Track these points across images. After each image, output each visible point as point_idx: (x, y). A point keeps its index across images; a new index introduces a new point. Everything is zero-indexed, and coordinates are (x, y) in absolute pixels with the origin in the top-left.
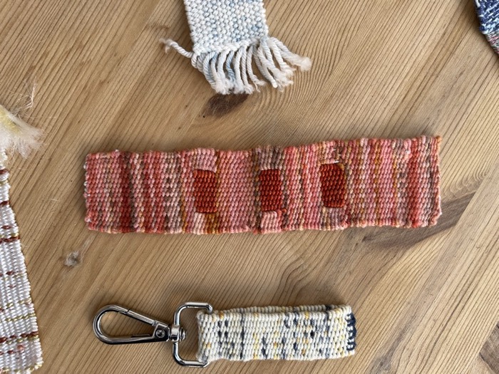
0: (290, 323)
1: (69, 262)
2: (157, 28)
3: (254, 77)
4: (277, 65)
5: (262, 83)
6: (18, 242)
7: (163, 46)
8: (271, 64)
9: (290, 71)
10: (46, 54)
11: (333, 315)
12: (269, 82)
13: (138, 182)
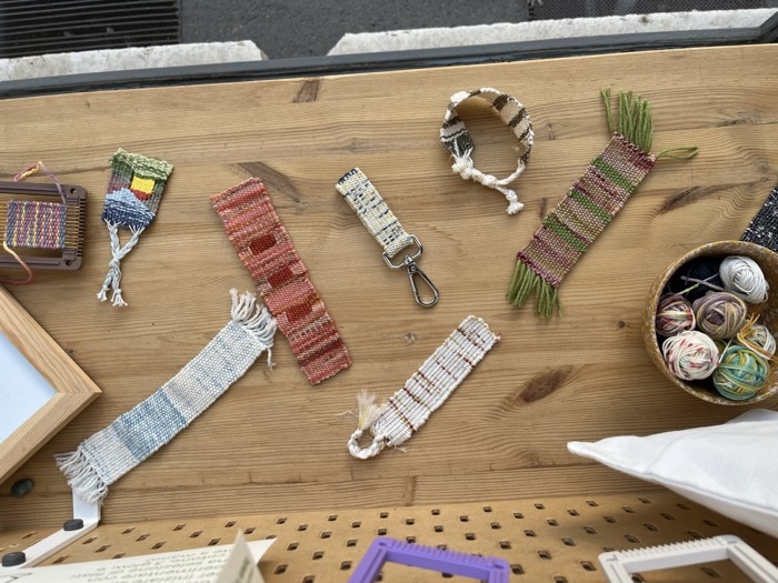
0: (363, 210)
1: (413, 338)
2: (267, 377)
3: (258, 312)
4: (244, 305)
5: (258, 306)
6: (420, 370)
7: (274, 368)
8: (246, 308)
9: (243, 297)
10: (319, 422)
11: (344, 193)
12: (255, 303)
13: (313, 350)
